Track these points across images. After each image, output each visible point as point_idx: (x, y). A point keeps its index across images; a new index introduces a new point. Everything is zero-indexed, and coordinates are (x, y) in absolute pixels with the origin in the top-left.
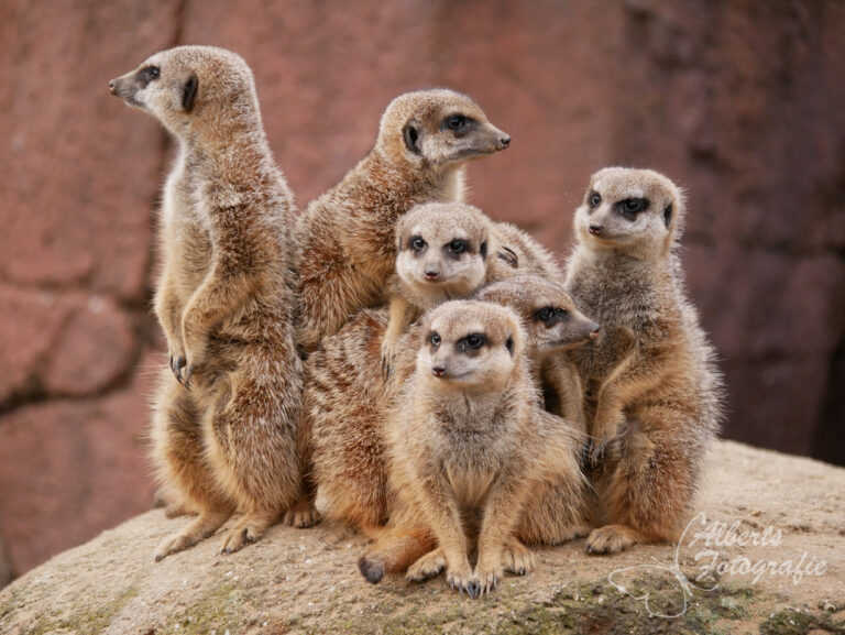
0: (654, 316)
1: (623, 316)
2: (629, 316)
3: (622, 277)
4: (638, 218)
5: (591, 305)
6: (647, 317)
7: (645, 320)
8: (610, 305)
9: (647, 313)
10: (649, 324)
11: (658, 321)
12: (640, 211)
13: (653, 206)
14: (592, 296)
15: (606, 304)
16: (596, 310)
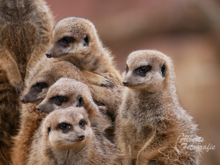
0: (162, 118)
1: (149, 119)
2: (151, 119)
3: (147, 102)
4: (147, 75)
5: (135, 115)
6: (159, 119)
7: (158, 121)
8: (142, 115)
9: (159, 117)
10: (160, 122)
11: (165, 121)
12: (147, 71)
13: (153, 68)
14: (134, 112)
15: (141, 115)
16: (137, 118)
